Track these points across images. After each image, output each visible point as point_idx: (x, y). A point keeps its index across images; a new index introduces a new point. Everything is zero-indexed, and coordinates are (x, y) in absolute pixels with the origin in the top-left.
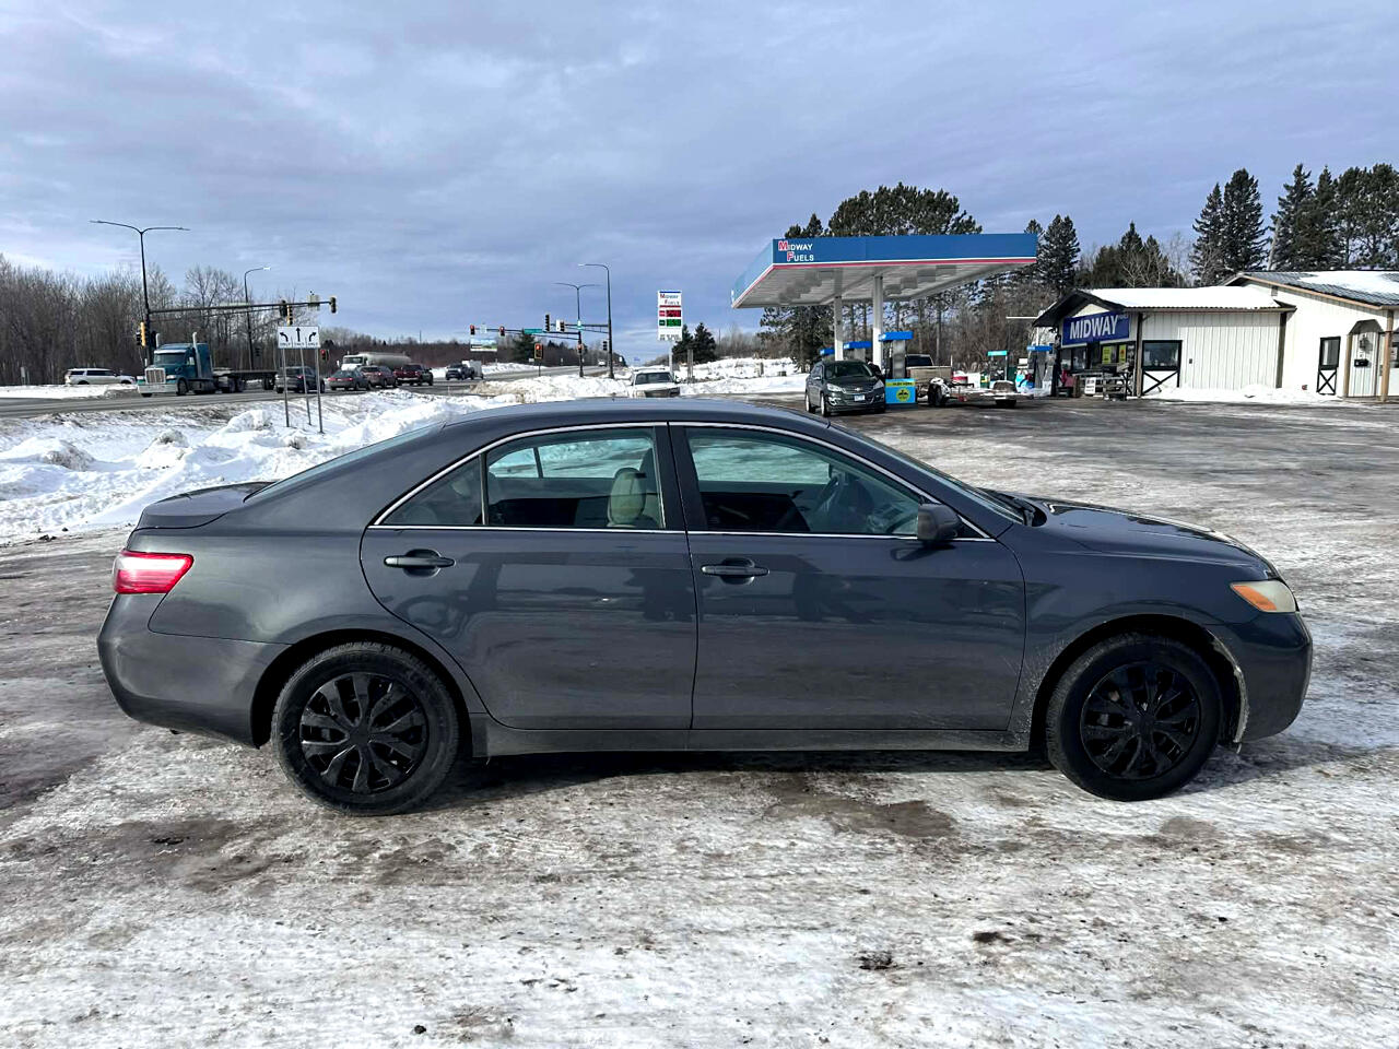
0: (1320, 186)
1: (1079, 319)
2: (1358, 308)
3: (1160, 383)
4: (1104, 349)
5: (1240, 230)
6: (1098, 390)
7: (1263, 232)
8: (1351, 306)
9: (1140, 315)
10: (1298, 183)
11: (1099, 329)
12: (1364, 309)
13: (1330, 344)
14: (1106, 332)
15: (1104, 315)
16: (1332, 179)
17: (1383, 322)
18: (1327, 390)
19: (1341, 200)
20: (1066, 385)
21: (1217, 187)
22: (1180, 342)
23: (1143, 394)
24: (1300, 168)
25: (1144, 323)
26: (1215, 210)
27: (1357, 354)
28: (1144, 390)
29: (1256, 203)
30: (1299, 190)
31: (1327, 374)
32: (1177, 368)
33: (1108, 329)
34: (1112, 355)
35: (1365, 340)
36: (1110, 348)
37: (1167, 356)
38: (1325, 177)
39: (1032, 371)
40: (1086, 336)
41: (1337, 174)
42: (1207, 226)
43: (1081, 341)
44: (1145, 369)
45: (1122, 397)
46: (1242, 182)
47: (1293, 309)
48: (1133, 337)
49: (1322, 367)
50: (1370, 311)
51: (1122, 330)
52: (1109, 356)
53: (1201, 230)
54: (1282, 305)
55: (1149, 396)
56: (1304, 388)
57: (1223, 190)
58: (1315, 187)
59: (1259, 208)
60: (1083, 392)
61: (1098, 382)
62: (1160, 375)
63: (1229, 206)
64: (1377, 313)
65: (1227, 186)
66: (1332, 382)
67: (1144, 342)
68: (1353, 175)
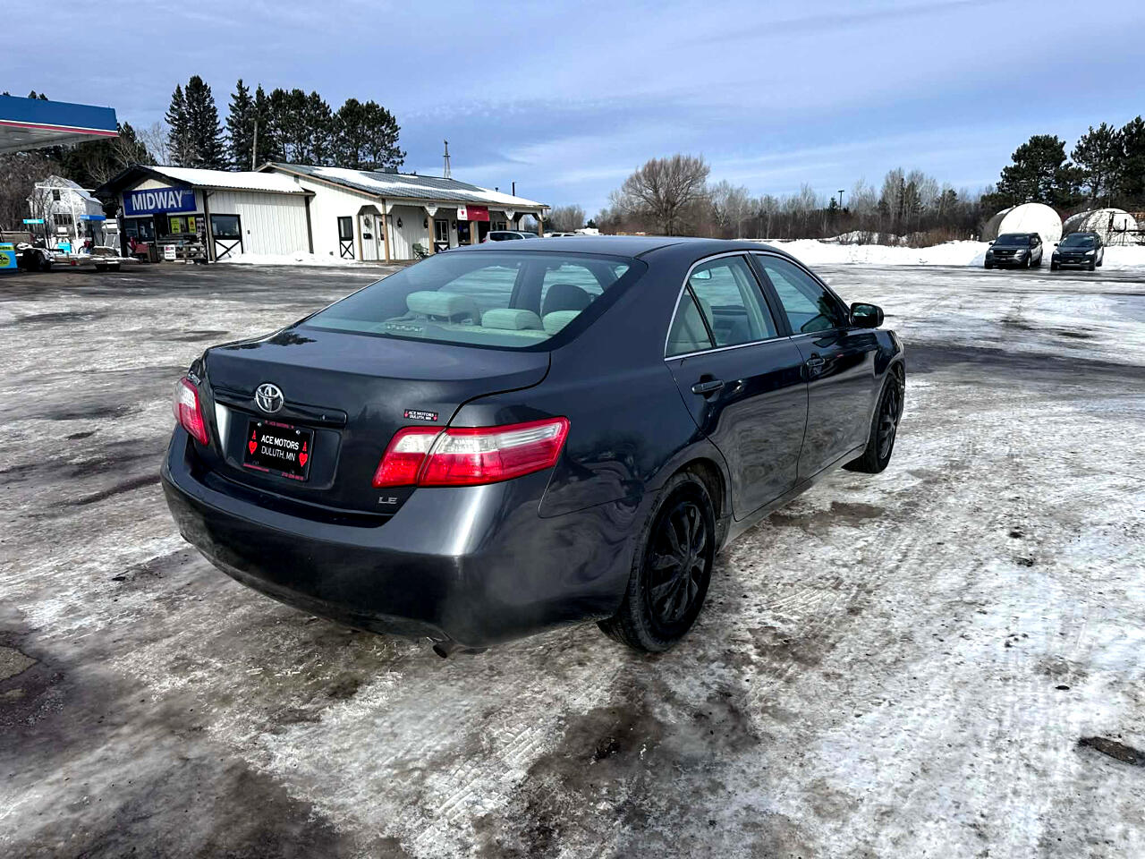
0: (258, 99)
1: (141, 192)
2: (361, 196)
3: (229, 250)
4: (172, 220)
5: (203, 127)
6: (179, 256)
7: (221, 130)
8: (356, 194)
9: (206, 192)
10: (241, 94)
11: (162, 202)
12: (365, 197)
13: (345, 222)
14: (172, 206)
15: (168, 190)
16: (266, 95)
17: (379, 206)
18: (347, 255)
19: (275, 112)
20: (137, 252)
21: (179, 88)
22: (238, 216)
23: (217, 259)
24: (241, 82)
25: (209, 200)
26: (180, 107)
27: (364, 230)
28: (218, 255)
29: (212, 105)
30: (242, 99)
31: (347, 243)
32: (239, 237)
33: (174, 203)
34: (182, 226)
35: (367, 219)
36: (178, 219)
37: (230, 229)
38: (260, 93)
39: (90, 239)
40: (151, 208)
41: (268, 93)
42: (176, 120)
43: (148, 212)
44: (216, 238)
45: (204, 261)
46: (197, 86)
47: (313, 194)
48: (200, 210)
49: (341, 239)
50: (370, 198)
51: (189, 204)
52: (178, 227)
53: (172, 122)
54: (306, 191)
55: (222, 261)
56: (331, 253)
57: (184, 92)
58: (254, 99)
59: (214, 110)
60: (163, 258)
61: (177, 249)
62: (229, 243)
63: (190, 105)
64: (374, 200)
65: (187, 88)
66: (350, 249)
67: (212, 215)
68: (279, 94)
